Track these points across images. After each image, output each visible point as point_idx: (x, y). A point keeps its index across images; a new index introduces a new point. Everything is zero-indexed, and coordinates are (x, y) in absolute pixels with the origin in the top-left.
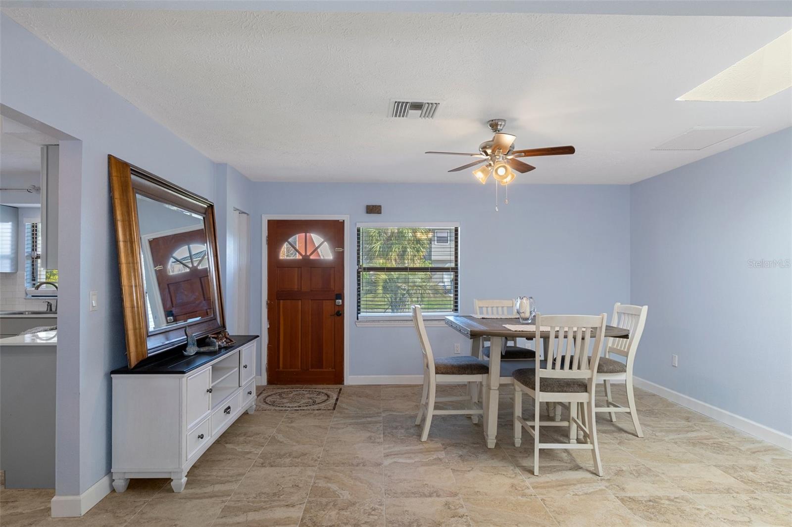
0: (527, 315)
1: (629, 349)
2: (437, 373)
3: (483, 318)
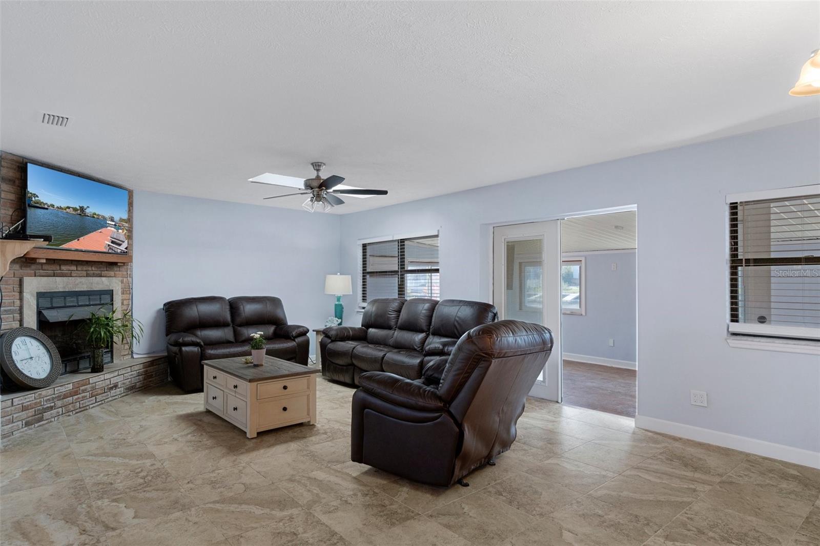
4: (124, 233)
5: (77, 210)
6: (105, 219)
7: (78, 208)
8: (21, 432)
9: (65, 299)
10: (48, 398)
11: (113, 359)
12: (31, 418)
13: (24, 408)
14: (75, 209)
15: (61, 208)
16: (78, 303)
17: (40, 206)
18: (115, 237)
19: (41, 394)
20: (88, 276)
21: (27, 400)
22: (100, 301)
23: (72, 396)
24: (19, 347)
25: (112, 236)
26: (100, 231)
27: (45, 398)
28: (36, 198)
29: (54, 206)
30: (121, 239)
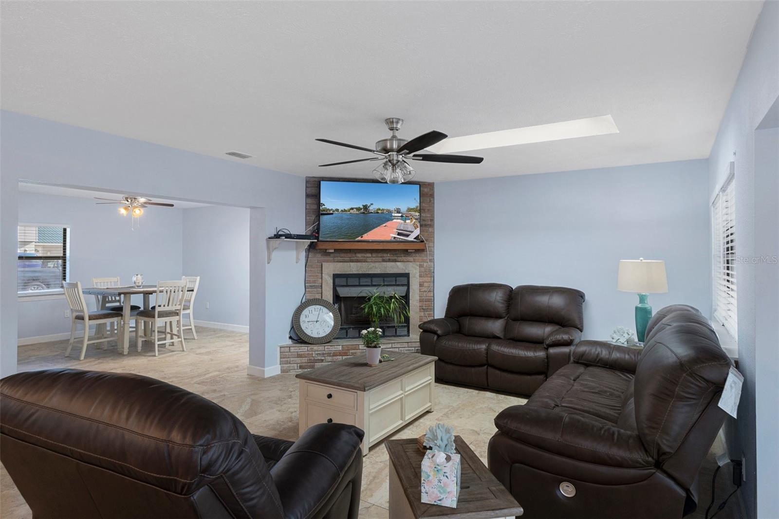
0: (140, 284)
1: (191, 298)
2: (89, 320)
3: (107, 288)
4: (413, 222)
5: (361, 209)
6: (390, 212)
7: (362, 207)
8: (296, 372)
9: (359, 279)
10: (319, 352)
11: (409, 333)
12: (304, 364)
13: (299, 356)
14: (358, 209)
15: (345, 211)
16: (372, 283)
17: (326, 213)
18: (402, 228)
19: (313, 348)
20: (384, 261)
21: (301, 350)
22: (396, 282)
23: (342, 356)
24: (311, 312)
25: (399, 228)
26: (384, 225)
27: (316, 352)
28: (323, 207)
29: (338, 210)
30: (410, 229)
